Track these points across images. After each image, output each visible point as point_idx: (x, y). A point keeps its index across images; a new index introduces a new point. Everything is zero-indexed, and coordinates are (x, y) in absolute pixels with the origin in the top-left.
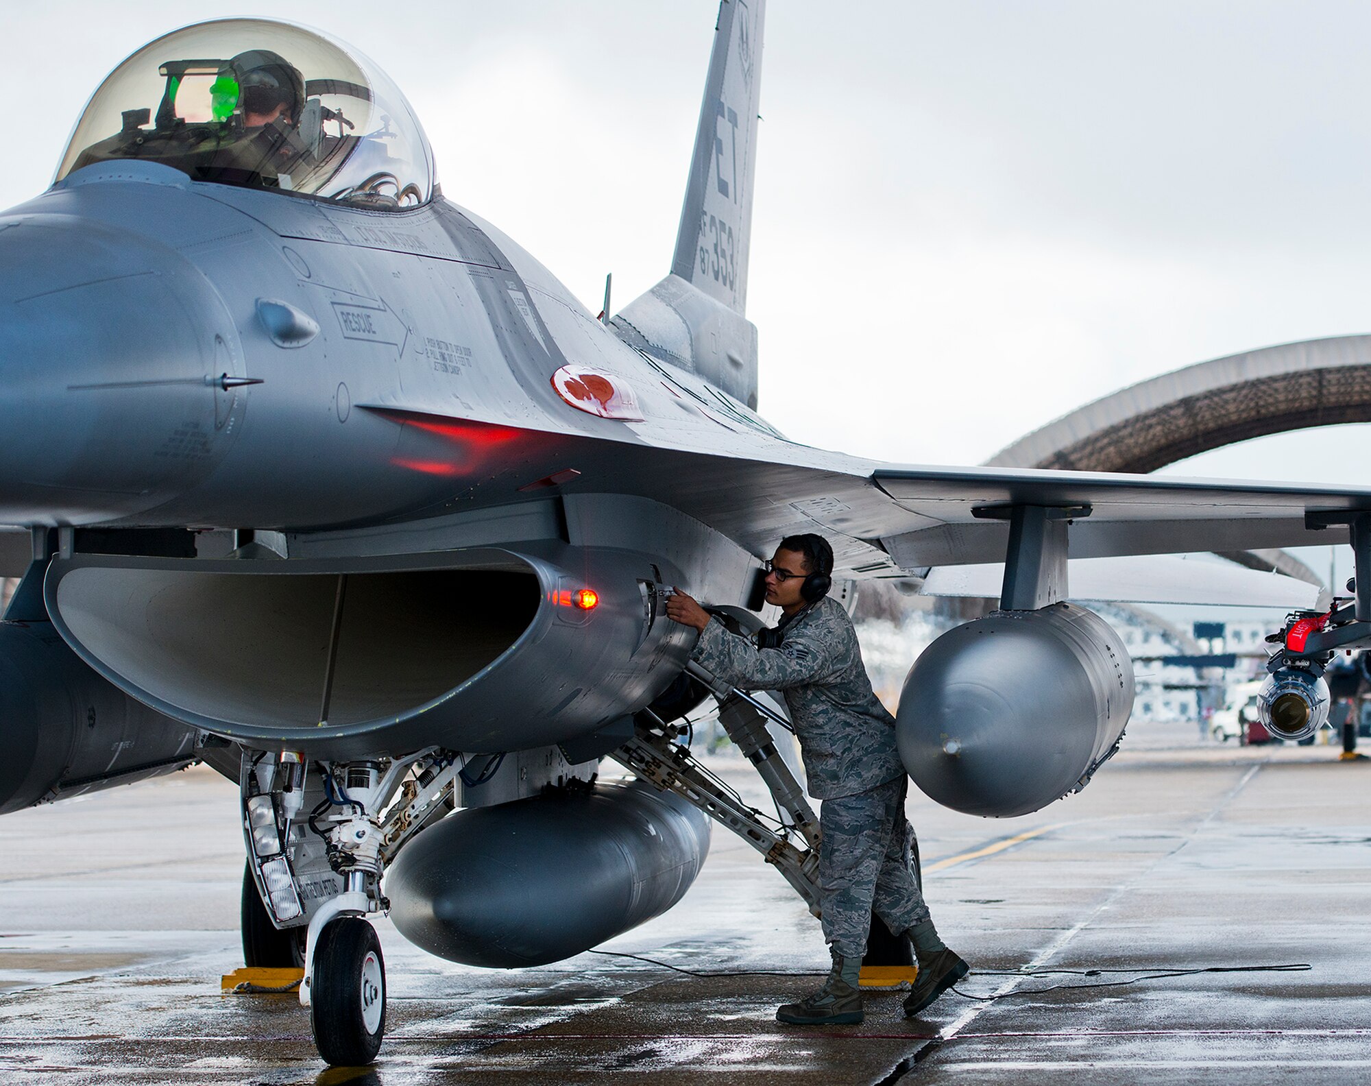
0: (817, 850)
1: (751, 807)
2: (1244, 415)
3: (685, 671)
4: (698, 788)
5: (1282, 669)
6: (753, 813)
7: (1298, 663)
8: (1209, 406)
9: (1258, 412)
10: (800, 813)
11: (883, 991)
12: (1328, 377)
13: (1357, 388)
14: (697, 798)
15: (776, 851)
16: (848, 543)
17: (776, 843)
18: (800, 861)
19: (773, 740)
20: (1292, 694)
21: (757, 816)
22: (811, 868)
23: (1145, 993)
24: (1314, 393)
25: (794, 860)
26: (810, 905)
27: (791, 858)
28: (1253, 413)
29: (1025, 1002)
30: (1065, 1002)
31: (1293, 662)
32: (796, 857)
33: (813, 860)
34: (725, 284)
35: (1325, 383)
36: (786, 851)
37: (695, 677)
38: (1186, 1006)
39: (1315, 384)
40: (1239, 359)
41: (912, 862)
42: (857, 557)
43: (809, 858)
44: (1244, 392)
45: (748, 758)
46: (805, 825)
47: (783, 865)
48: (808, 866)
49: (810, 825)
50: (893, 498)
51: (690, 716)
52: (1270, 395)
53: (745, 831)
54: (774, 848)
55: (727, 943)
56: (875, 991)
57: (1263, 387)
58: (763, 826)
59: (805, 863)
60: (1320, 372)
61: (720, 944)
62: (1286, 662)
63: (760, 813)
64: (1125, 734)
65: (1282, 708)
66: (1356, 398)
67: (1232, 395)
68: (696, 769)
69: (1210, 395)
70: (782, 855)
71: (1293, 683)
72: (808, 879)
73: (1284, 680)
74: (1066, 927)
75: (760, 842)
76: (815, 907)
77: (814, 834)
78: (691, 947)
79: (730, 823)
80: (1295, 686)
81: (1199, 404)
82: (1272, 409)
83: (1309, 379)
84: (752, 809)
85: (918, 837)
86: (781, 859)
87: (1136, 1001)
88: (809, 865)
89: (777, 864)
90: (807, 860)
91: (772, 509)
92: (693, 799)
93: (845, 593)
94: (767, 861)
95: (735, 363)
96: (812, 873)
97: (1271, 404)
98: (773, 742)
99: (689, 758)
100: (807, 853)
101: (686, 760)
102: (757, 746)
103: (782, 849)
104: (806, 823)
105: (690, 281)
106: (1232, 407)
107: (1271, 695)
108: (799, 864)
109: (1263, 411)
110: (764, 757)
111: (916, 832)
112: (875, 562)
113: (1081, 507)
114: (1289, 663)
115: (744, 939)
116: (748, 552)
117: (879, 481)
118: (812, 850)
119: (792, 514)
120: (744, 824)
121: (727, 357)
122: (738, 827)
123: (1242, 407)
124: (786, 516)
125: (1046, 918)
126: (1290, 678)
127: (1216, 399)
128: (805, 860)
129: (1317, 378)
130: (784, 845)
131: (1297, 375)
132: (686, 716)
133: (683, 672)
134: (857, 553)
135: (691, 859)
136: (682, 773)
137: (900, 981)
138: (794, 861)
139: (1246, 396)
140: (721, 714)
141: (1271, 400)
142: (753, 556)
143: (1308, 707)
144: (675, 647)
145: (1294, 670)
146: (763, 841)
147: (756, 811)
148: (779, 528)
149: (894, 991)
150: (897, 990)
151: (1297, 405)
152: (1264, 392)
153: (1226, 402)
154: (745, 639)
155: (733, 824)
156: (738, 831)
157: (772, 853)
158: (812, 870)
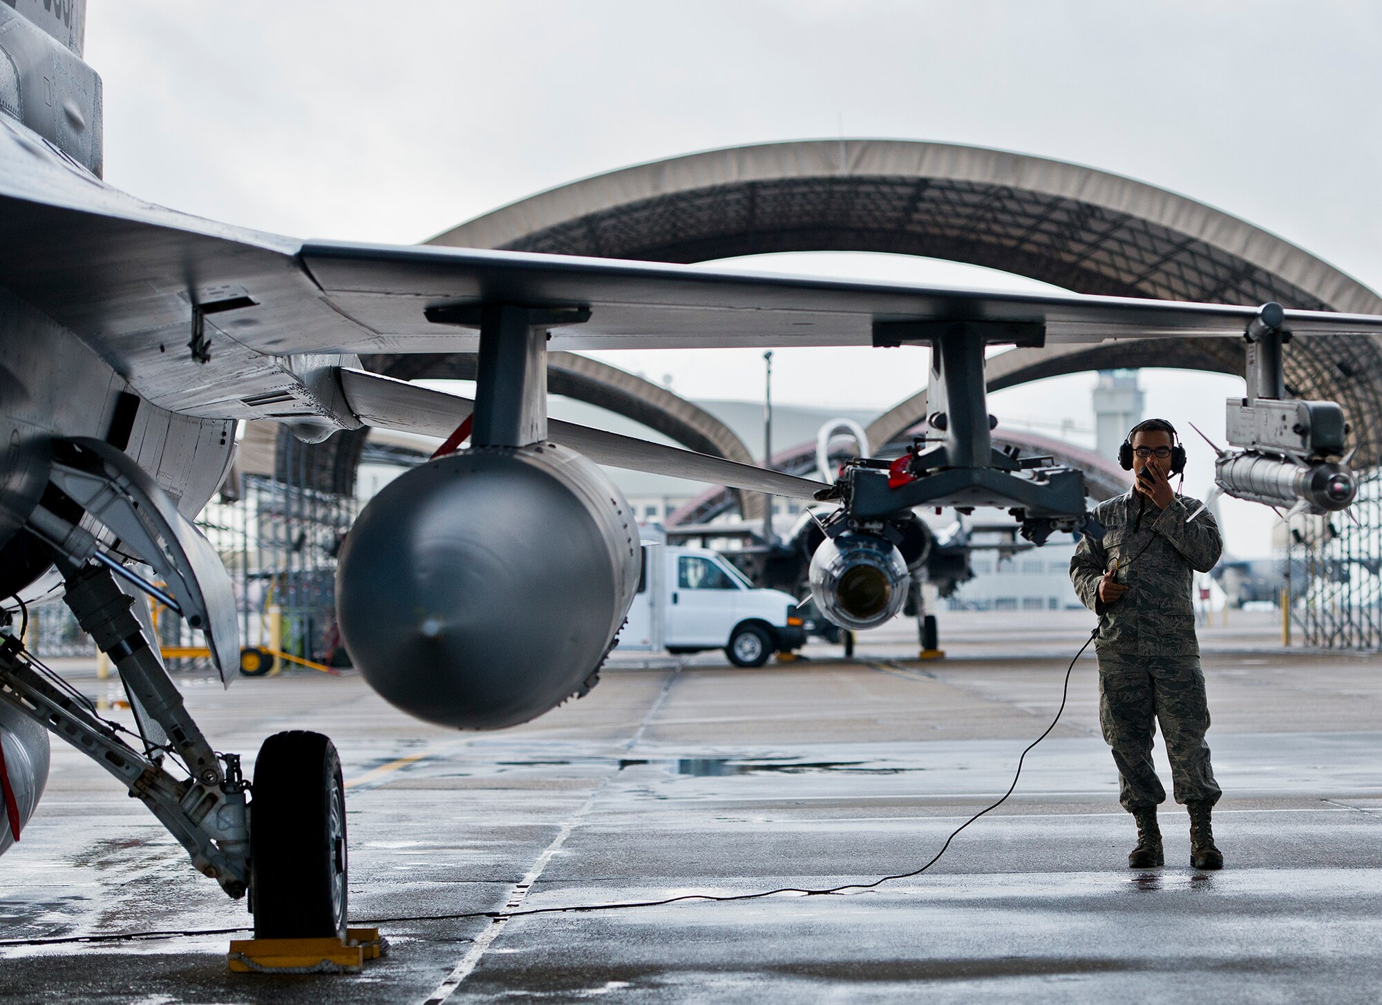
0: (202, 779)
1: (109, 721)
2: (658, 239)
3: (27, 527)
4: (37, 693)
5: (845, 534)
6: (112, 729)
7: (868, 526)
8: (614, 227)
9: (675, 236)
10: (179, 729)
11: (295, 974)
12: (763, 192)
13: (796, 208)
14: (33, 708)
15: (145, 780)
16: (247, 359)
17: (146, 771)
18: (178, 795)
19: (140, 628)
20: (866, 566)
21: (118, 733)
22: (193, 805)
23: (660, 974)
24: (743, 213)
25: (169, 793)
26: (193, 855)
27: (166, 791)
28: (668, 237)
29: (499, 989)
30: (556, 989)
31: (862, 524)
32: (173, 790)
33: (196, 794)
34: (58, 17)
35: (759, 200)
36: (159, 782)
37: (40, 536)
38: (725, 995)
39: (745, 202)
40: (656, 169)
41: (335, 796)
42: (253, 383)
43: (190, 790)
44: (660, 210)
45: (106, 653)
46: (186, 745)
47: (155, 801)
48: (190, 803)
49: (192, 745)
50: (321, 289)
51: (24, 594)
52: (691, 216)
53: (102, 753)
54: (142, 777)
55: (58, 904)
56: (285, 974)
57: (682, 205)
58: (127, 746)
59: (186, 797)
60: (753, 186)
61: (52, 907)
62: (852, 523)
63: (123, 729)
64: (627, 622)
65: (854, 584)
66: (794, 220)
67: (645, 213)
68: (32, 667)
69: (618, 212)
70: (153, 786)
71: (865, 552)
72: (190, 820)
73: (853, 546)
74: (514, 879)
75: (123, 769)
76: (200, 857)
77: (198, 758)
78: (9, 911)
79: (81, 742)
80: (869, 555)
81: (604, 224)
82: (692, 232)
83: (738, 196)
84: (111, 723)
85: (342, 761)
86: (152, 793)
87: (653, 986)
88: (191, 801)
89: (146, 799)
90: (188, 793)
91: (152, 300)
92: (28, 709)
93: (225, 438)
94: (131, 794)
95: (74, 122)
96: (195, 812)
97: (692, 226)
98: (141, 631)
99: (23, 653)
100: (188, 783)
101: (18, 656)
102: (120, 636)
103: (153, 778)
104: (186, 742)
105: (14, 7)
106: (644, 229)
107: (836, 567)
108: (177, 799)
109: (681, 235)
110: (129, 651)
111: (339, 755)
112: (275, 390)
113: (576, 310)
114: (856, 525)
115: (82, 899)
116: (110, 366)
117: (307, 261)
118: (195, 780)
119: (180, 310)
120: (101, 744)
121: (63, 113)
122: (92, 748)
123: (656, 229)
124: (170, 311)
125: (486, 867)
126: (861, 545)
127: (625, 218)
128: (185, 794)
129: (748, 193)
130: (157, 772)
131: (724, 190)
132: (19, 594)
133: (23, 529)
134: (254, 375)
135: (24, 793)
136: (13, 673)
137: (321, 958)
138: (169, 795)
139: (661, 216)
140: (67, 592)
141: (691, 221)
142: (115, 374)
143: (887, 583)
144: (13, 494)
145: (861, 534)
146: (127, 768)
147: (117, 726)
148: (158, 331)
149: (311, 973)
150: (315, 973)
151: (722, 227)
152: (684, 211)
153: (638, 222)
154: (113, 484)
155: (85, 743)
156: (92, 754)
157: (140, 784)
158: (195, 807)
